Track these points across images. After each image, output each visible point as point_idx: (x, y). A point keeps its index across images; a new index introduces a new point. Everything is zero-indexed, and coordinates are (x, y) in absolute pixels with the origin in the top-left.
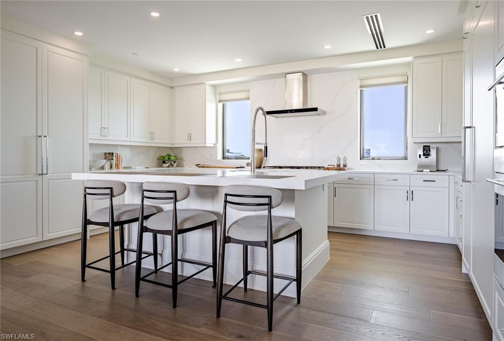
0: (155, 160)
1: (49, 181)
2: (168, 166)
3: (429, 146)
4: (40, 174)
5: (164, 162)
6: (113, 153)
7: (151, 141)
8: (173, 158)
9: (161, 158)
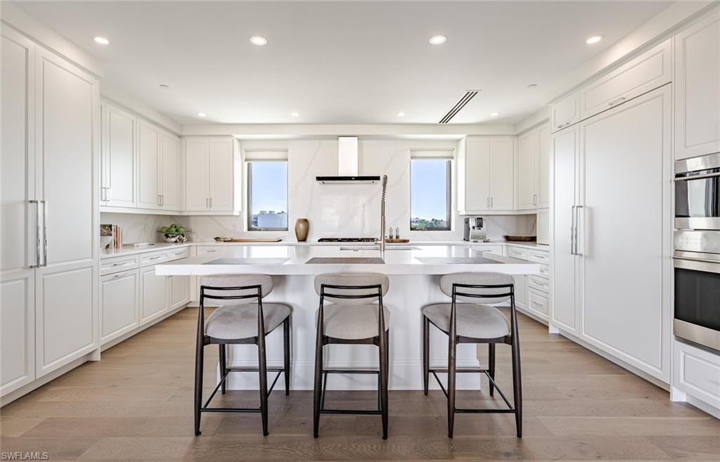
0: (154, 233)
1: (45, 277)
2: (176, 242)
3: (482, 219)
4: (31, 267)
5: (167, 236)
6: (111, 226)
7: (158, 208)
8: (182, 230)
9: (164, 230)
